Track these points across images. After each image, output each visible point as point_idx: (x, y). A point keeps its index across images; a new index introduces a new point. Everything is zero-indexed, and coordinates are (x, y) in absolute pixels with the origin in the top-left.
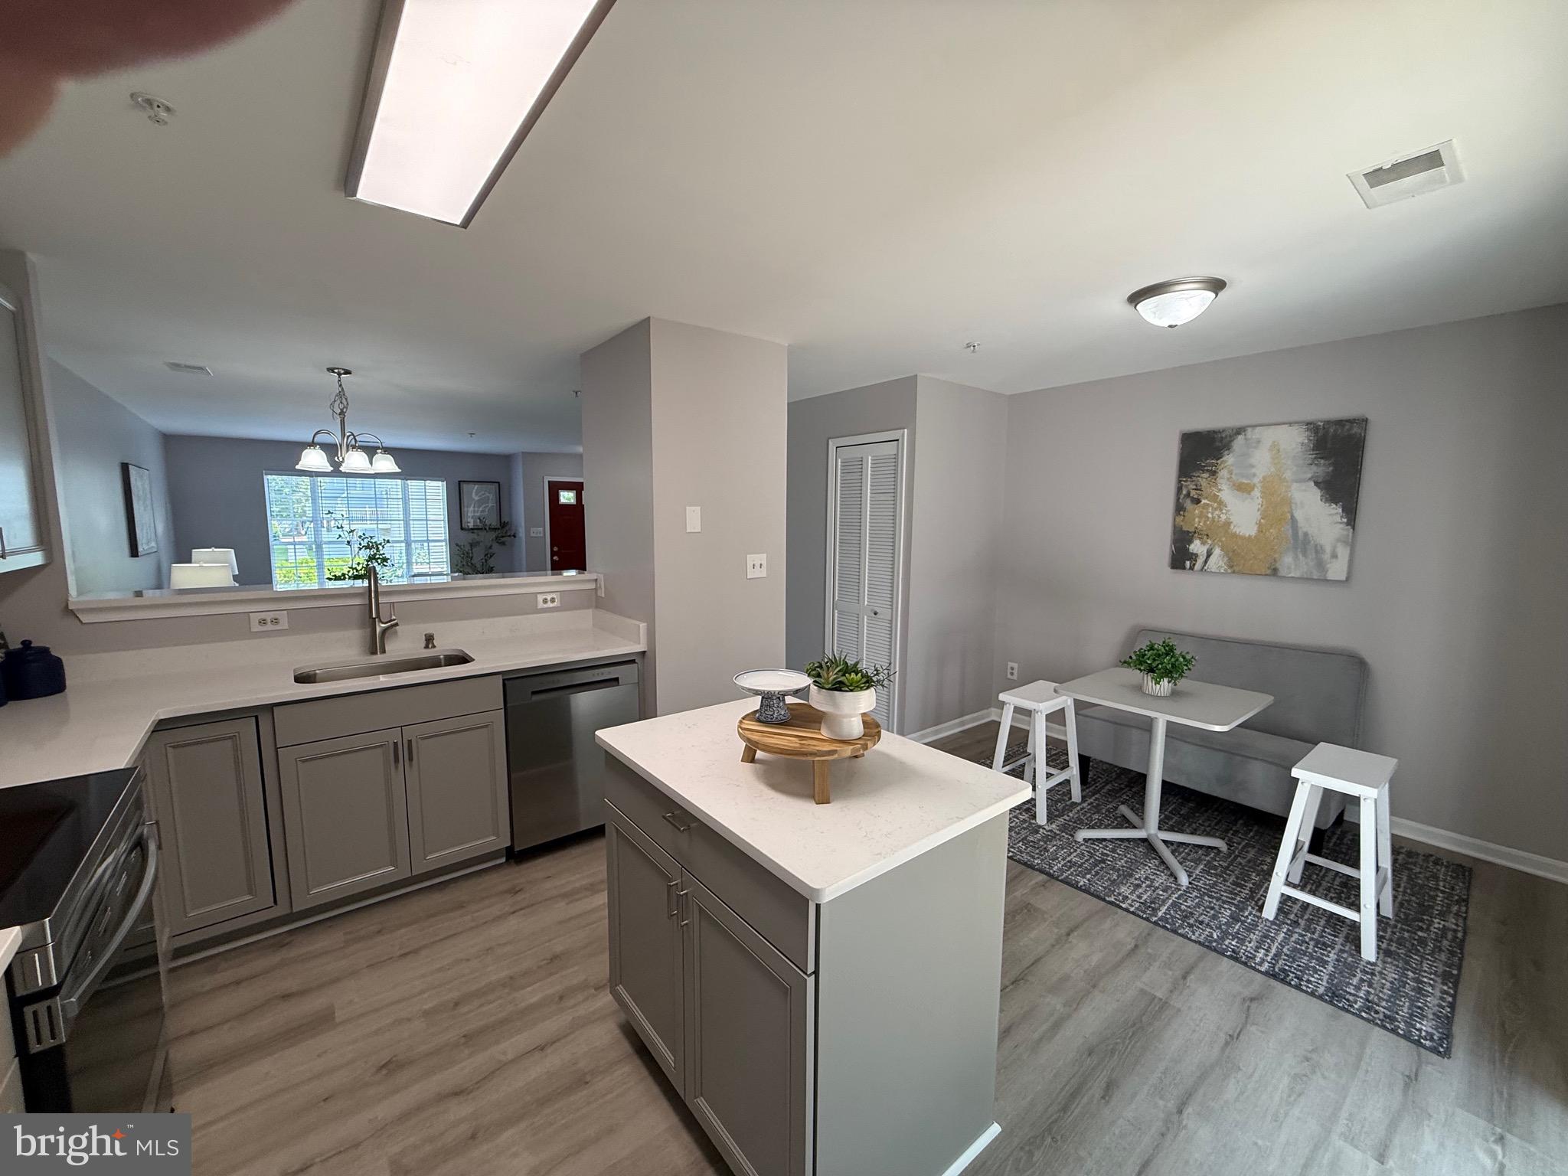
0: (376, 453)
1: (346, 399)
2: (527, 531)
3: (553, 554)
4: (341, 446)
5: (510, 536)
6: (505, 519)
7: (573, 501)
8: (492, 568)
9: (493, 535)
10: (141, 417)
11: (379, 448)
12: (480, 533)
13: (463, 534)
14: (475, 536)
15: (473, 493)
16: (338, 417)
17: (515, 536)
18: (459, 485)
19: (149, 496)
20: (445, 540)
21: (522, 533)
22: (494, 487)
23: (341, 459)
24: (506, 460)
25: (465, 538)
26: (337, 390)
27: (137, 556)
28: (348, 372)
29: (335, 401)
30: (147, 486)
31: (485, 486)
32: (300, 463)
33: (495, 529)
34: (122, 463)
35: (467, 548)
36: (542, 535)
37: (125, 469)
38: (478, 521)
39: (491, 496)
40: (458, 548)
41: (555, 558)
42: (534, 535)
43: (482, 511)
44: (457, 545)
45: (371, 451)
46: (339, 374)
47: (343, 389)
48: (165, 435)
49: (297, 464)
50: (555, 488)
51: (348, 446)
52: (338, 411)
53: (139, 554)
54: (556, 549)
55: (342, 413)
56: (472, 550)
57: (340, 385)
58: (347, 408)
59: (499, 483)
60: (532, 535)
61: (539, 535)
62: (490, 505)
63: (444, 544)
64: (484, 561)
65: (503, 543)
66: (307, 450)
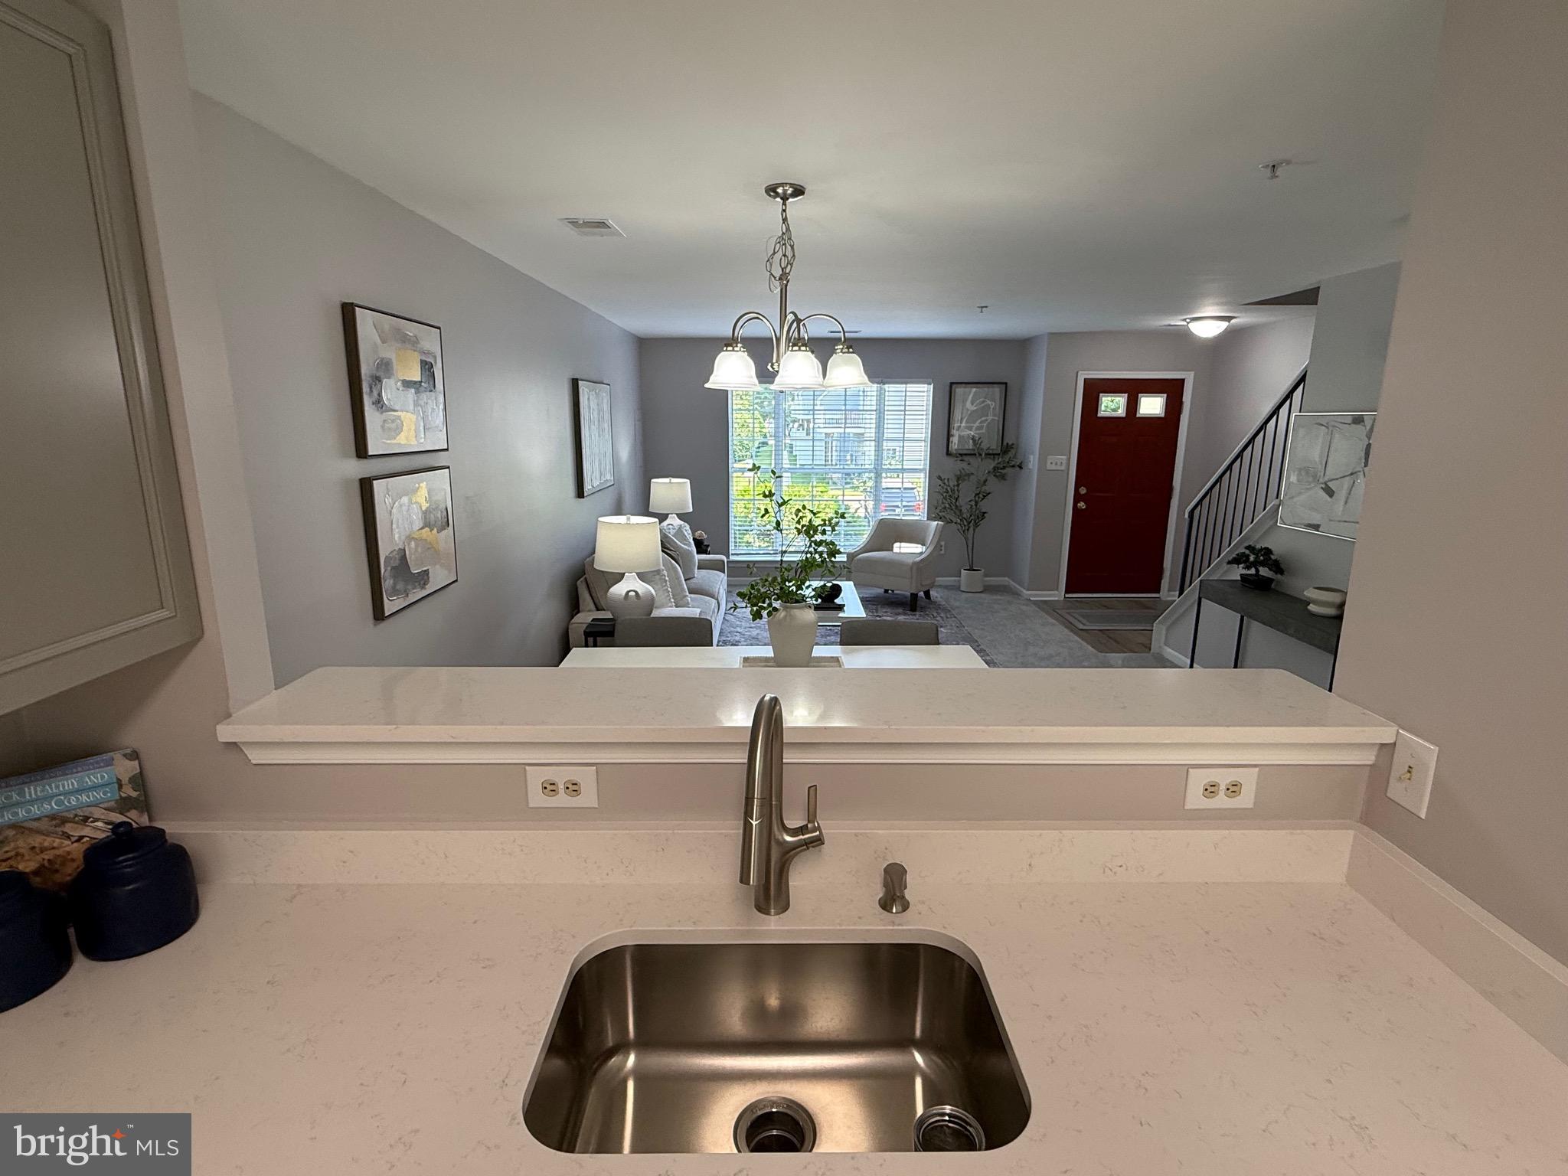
0: (834, 351)
1: (792, 247)
2: (1042, 460)
3: (1077, 497)
4: (778, 340)
5: (1013, 466)
6: (1008, 440)
7: (1121, 412)
8: (984, 513)
9: (991, 464)
10: (607, 317)
11: (837, 341)
12: (971, 459)
13: (951, 460)
14: (964, 465)
15: (968, 401)
16: (777, 283)
17: (1021, 468)
18: (951, 387)
19: (607, 416)
20: (924, 469)
21: (1033, 462)
22: (997, 391)
23: (776, 367)
24: (1020, 347)
25: (952, 466)
26: (778, 229)
27: (583, 497)
28: (799, 191)
29: (774, 253)
30: (606, 407)
31: (986, 389)
32: (712, 378)
33: (991, 455)
34: (573, 379)
35: (953, 483)
36: (1063, 468)
37: (575, 384)
38: (971, 441)
39: (992, 405)
40: (940, 482)
41: (1082, 505)
42: (1053, 467)
43: (978, 428)
44: (940, 478)
45: (823, 348)
46: (785, 198)
47: (788, 229)
48: (639, 338)
49: (707, 381)
50: (1094, 390)
51: (788, 339)
52: (778, 273)
53: (585, 494)
54: (1083, 491)
55: (784, 277)
56: (958, 485)
57: (785, 220)
58: (792, 265)
59: (1006, 383)
60: (1049, 467)
61: (1059, 468)
62: (990, 418)
63: (922, 475)
64: (973, 503)
65: (1003, 477)
66: (723, 353)
